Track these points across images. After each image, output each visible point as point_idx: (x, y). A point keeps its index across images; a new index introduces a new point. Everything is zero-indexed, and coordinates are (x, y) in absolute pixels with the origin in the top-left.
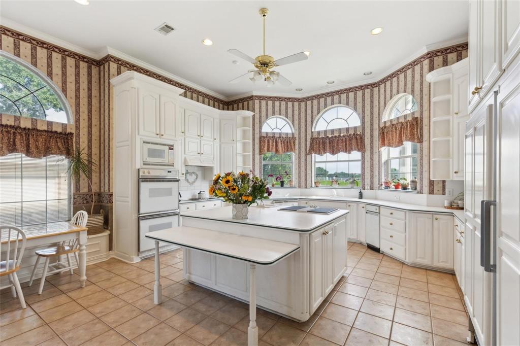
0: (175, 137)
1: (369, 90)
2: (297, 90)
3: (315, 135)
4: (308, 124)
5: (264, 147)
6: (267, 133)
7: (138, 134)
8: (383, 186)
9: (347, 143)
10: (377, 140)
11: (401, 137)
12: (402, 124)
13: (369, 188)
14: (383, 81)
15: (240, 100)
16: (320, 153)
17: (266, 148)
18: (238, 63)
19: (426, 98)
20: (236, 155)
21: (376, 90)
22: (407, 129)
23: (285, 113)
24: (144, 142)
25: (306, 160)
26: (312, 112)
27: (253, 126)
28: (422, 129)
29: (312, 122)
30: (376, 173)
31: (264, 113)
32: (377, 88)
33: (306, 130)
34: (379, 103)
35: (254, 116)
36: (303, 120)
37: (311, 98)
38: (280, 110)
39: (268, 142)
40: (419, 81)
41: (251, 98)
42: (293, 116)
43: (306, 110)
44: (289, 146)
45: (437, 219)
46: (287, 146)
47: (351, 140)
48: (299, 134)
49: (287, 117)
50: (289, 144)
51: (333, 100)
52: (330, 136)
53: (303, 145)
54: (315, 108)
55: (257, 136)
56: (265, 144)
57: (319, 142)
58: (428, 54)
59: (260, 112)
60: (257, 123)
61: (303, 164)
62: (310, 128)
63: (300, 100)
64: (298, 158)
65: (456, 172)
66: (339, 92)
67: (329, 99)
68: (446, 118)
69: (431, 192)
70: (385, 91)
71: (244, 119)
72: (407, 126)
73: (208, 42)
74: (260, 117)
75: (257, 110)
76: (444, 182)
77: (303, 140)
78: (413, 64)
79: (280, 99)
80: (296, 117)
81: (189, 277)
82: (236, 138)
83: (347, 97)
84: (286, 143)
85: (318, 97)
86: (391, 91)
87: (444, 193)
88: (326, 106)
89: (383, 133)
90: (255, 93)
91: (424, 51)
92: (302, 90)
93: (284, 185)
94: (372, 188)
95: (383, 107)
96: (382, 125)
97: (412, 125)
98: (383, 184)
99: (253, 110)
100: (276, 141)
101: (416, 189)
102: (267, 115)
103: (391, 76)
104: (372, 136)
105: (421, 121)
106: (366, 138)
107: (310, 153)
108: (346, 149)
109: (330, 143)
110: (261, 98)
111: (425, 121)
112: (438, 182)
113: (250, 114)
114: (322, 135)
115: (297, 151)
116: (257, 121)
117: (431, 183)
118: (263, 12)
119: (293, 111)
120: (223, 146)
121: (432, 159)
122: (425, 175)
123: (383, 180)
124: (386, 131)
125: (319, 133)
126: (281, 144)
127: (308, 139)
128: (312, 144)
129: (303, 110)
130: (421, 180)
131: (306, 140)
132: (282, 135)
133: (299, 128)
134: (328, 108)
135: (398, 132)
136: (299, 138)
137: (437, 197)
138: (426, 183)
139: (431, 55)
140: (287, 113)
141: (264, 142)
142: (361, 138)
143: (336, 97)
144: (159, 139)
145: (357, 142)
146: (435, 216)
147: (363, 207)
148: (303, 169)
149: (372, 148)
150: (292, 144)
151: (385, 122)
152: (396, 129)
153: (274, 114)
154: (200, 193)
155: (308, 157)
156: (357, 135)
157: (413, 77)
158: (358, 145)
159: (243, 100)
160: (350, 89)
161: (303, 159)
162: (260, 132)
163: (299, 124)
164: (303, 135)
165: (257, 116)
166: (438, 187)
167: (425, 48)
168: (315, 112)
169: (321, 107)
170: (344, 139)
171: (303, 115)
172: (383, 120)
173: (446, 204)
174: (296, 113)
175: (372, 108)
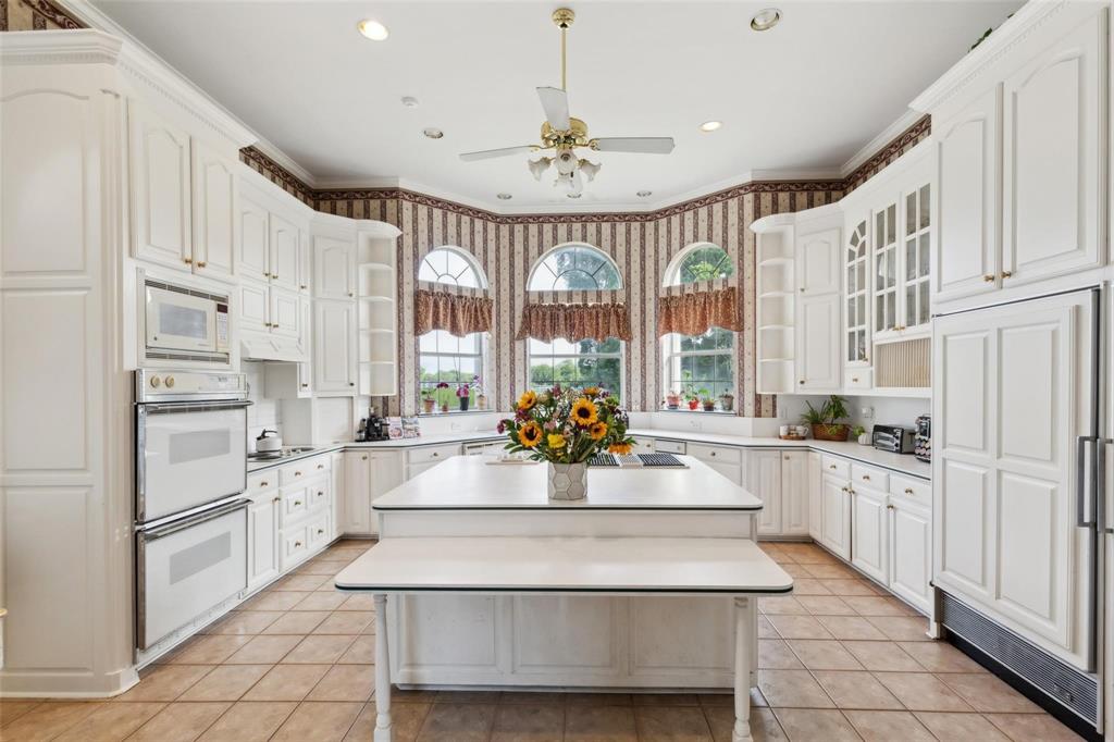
0: (232, 273)
1: (637, 225)
2: (499, 196)
3: (534, 300)
4: (516, 274)
5: (426, 318)
6: (431, 285)
7: (131, 255)
8: (667, 404)
9: (600, 321)
10: (653, 319)
11: (704, 318)
12: (706, 296)
13: (638, 407)
14: (666, 213)
15: (358, 191)
16: (544, 338)
17: (430, 321)
18: (415, 106)
19: (748, 258)
20: (358, 334)
21: (650, 226)
22: (716, 306)
23: (469, 244)
24: (149, 283)
25: (512, 350)
26: (526, 249)
27: (398, 262)
28: (741, 307)
29: (526, 271)
30: (651, 379)
31: (423, 237)
32: (653, 223)
33: (512, 287)
34: (657, 252)
35: (400, 240)
36: (505, 264)
37: (525, 220)
38: (459, 234)
39: (436, 305)
40: (736, 226)
41: (393, 193)
42: (485, 251)
43: (512, 244)
44: (480, 318)
45: (787, 458)
46: (476, 316)
47: (607, 315)
48: (498, 292)
49: (473, 252)
50: (479, 314)
51: (570, 233)
52: (567, 305)
53: (505, 317)
54: (533, 241)
55: (408, 289)
56: (427, 312)
57: (544, 315)
58: (753, 185)
59: (415, 231)
60: (407, 256)
61: (506, 360)
62: (522, 283)
63: (499, 220)
64: (495, 346)
65: (802, 382)
66: (583, 218)
67: (562, 229)
68: (776, 294)
69: (758, 414)
70: (669, 232)
71: (373, 242)
72: (717, 299)
73: (375, 31)
74: (416, 245)
75: (408, 226)
76: (774, 396)
77: (505, 306)
78: (726, 195)
79: (459, 209)
80: (491, 256)
81: (412, 675)
82: (358, 288)
83: (599, 232)
84: (473, 312)
85: (539, 219)
86: (682, 234)
87: (774, 416)
88: (555, 241)
89: (668, 308)
90: (404, 184)
91: (747, 178)
92: (510, 197)
93: (469, 406)
94: (643, 409)
95: (665, 261)
96: (663, 294)
97: (727, 300)
98: (666, 400)
99: (399, 224)
100: (453, 305)
101: (730, 408)
102: (430, 241)
103: (683, 208)
104: (643, 311)
105: (741, 294)
106: (632, 314)
107: (522, 336)
108: (597, 334)
109: (566, 319)
110: (415, 197)
111: (748, 296)
112: (767, 397)
113: (389, 231)
114: (548, 302)
115: (494, 330)
116: (408, 251)
117: (758, 399)
118: (564, 18)
119: (485, 241)
120: (320, 308)
121: (759, 361)
122: (748, 386)
123: (666, 394)
124: (673, 304)
125: (541, 295)
126: (464, 312)
127: (516, 307)
128: (527, 318)
129: (505, 241)
130: (741, 393)
131: (512, 308)
132: (464, 294)
133: (498, 281)
134: (560, 245)
135: (699, 309)
136: (498, 303)
137: (766, 422)
138: (749, 399)
139: (757, 187)
140: (472, 243)
141: (427, 305)
142: (625, 314)
143: (577, 226)
144: (191, 277)
145: (618, 321)
146: (785, 454)
147: (649, 446)
148: (506, 370)
149: (643, 333)
150: (486, 314)
151: (669, 289)
152: (695, 304)
153: (445, 241)
154: (263, 436)
155: (519, 345)
156: (619, 306)
157: (725, 217)
158: (619, 328)
159: (367, 194)
160: (604, 216)
161: (505, 349)
162: (416, 281)
163: (498, 271)
164: (505, 296)
165: (408, 241)
166: (766, 406)
167: (750, 173)
168: (533, 251)
169: (545, 243)
170: (594, 313)
171: (505, 253)
172: (666, 284)
173: (783, 431)
174: (492, 245)
175: (643, 258)
